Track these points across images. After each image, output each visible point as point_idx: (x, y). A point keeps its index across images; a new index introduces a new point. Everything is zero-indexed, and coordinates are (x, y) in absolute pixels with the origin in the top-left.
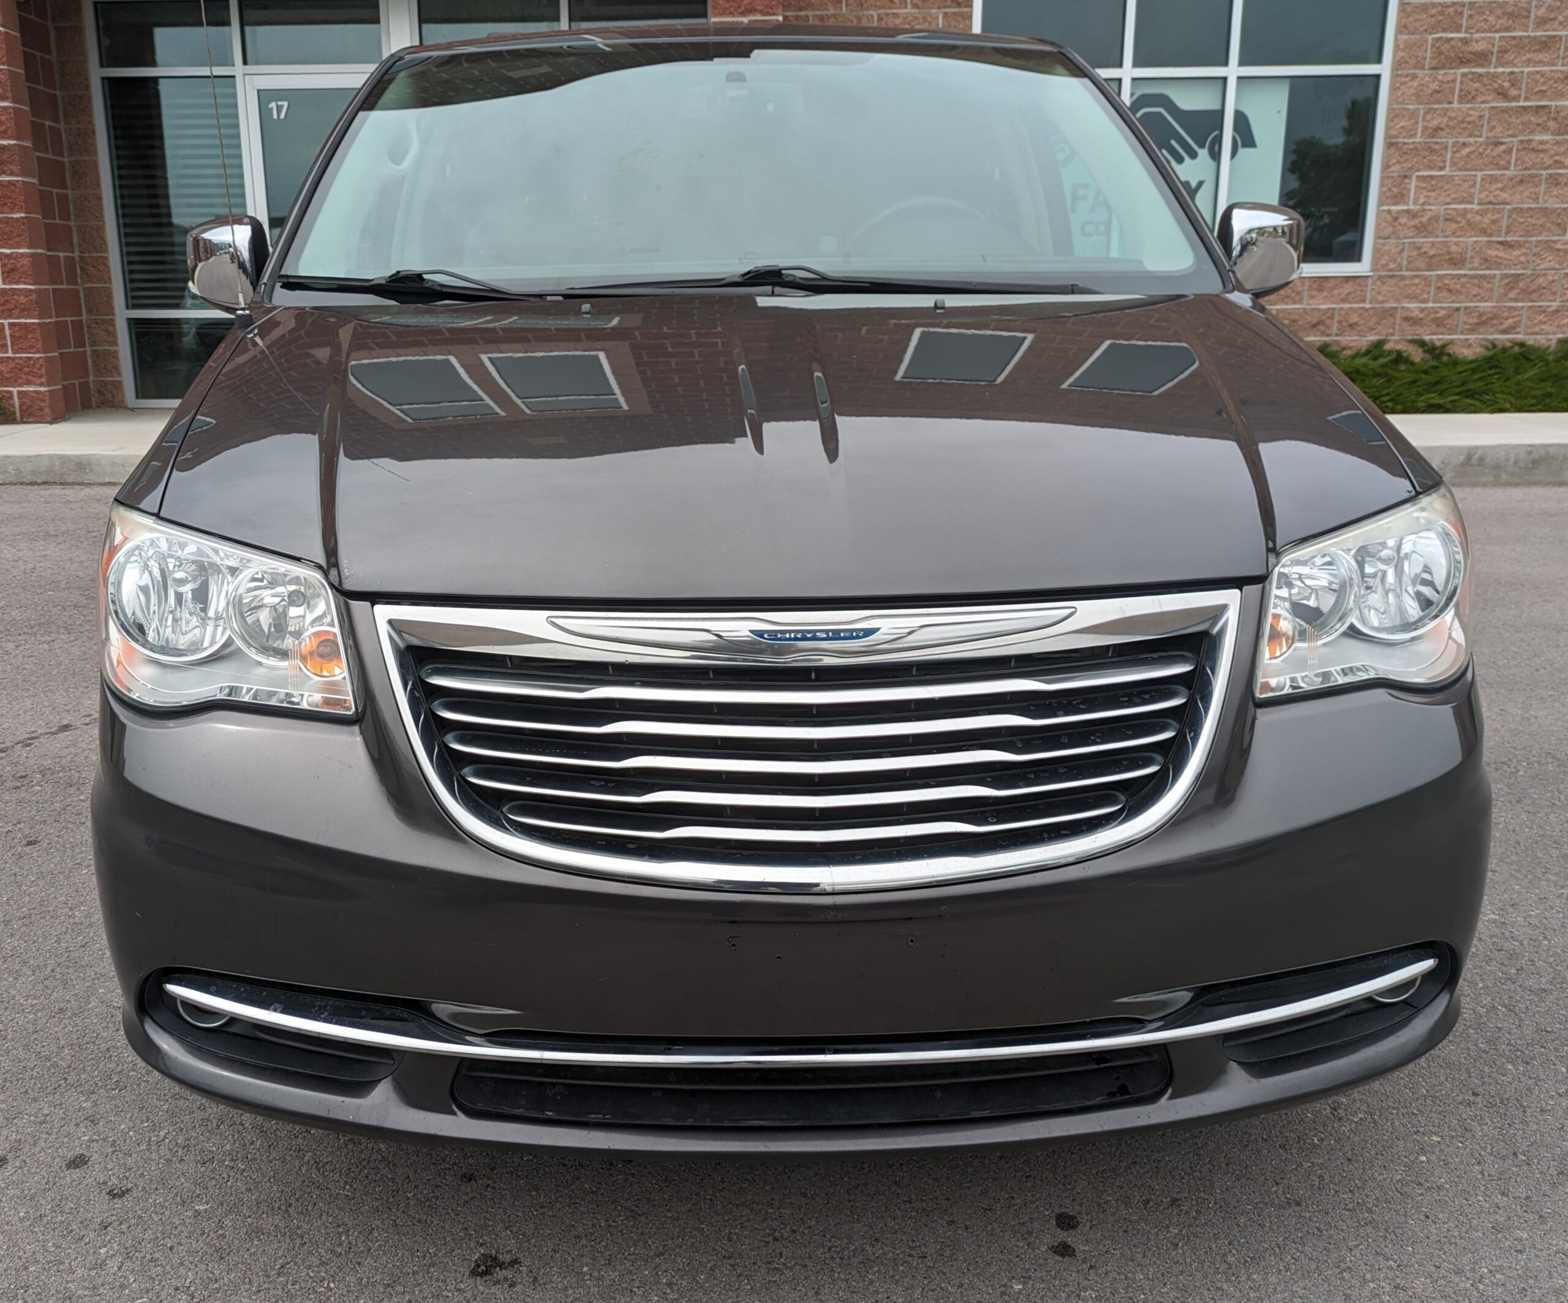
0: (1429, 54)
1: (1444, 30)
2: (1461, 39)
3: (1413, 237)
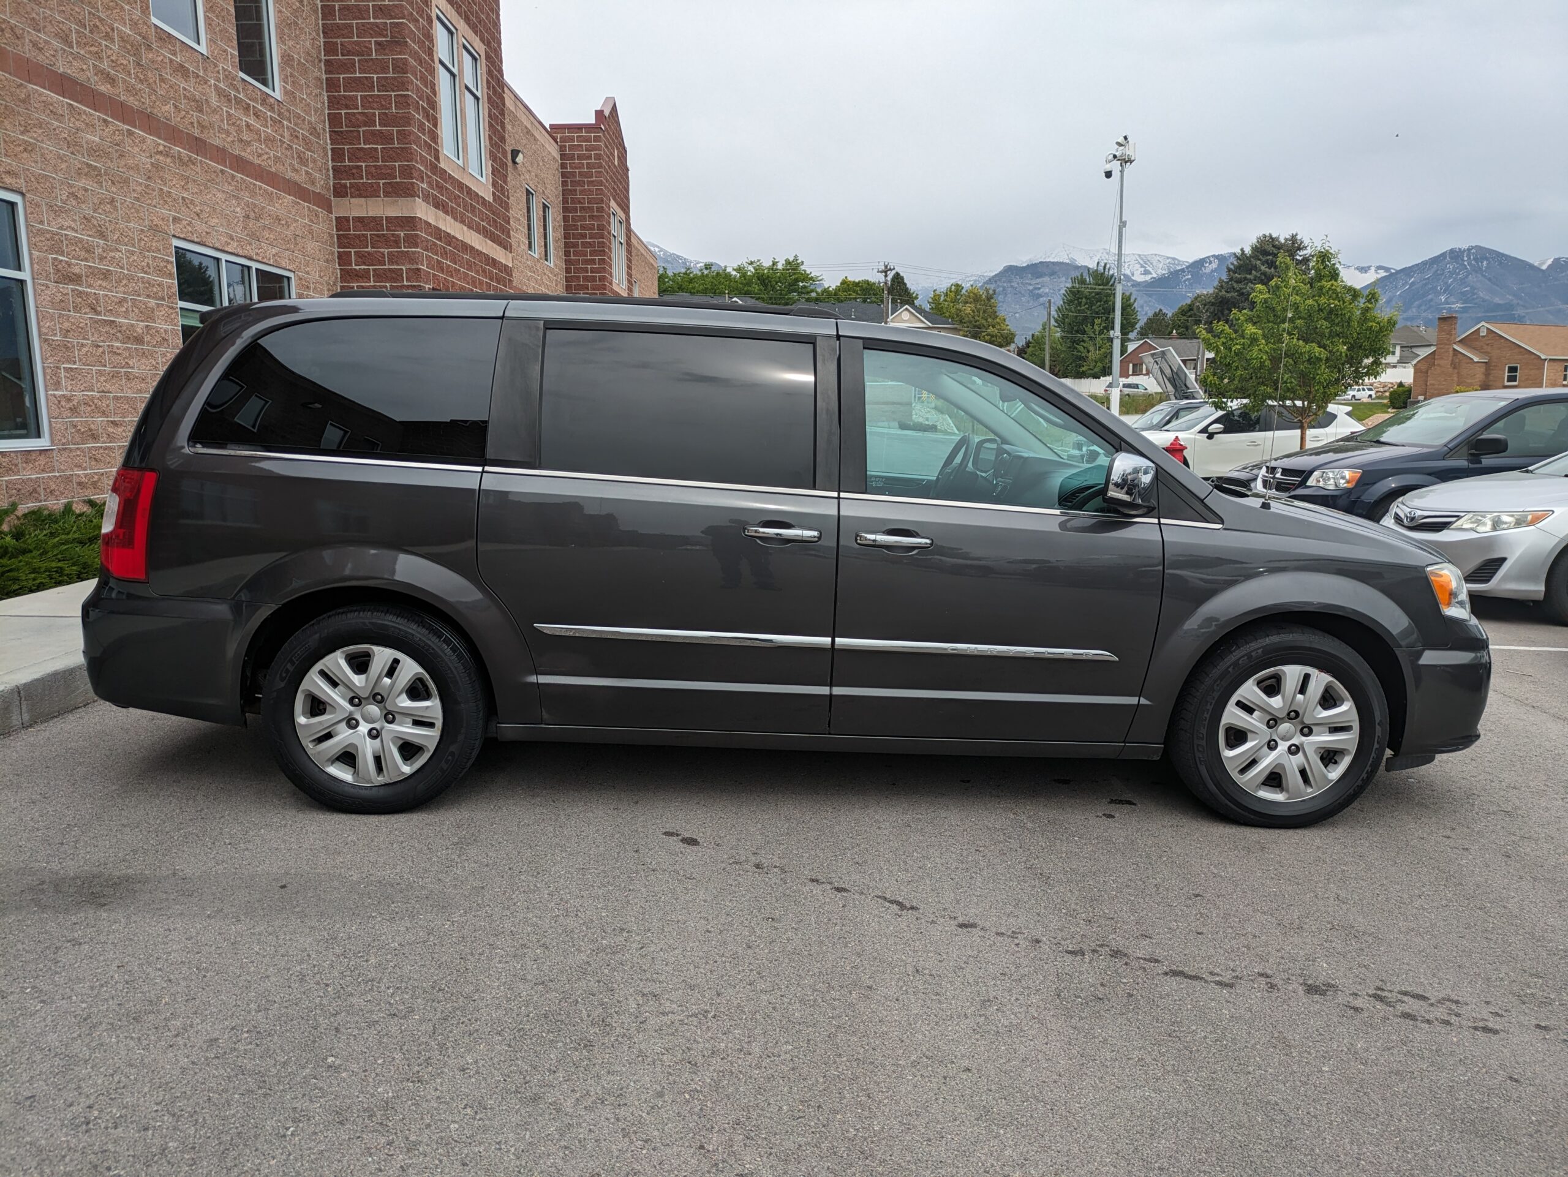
0: (52, 271)
1: (56, 253)
2: (66, 262)
3: (70, 417)
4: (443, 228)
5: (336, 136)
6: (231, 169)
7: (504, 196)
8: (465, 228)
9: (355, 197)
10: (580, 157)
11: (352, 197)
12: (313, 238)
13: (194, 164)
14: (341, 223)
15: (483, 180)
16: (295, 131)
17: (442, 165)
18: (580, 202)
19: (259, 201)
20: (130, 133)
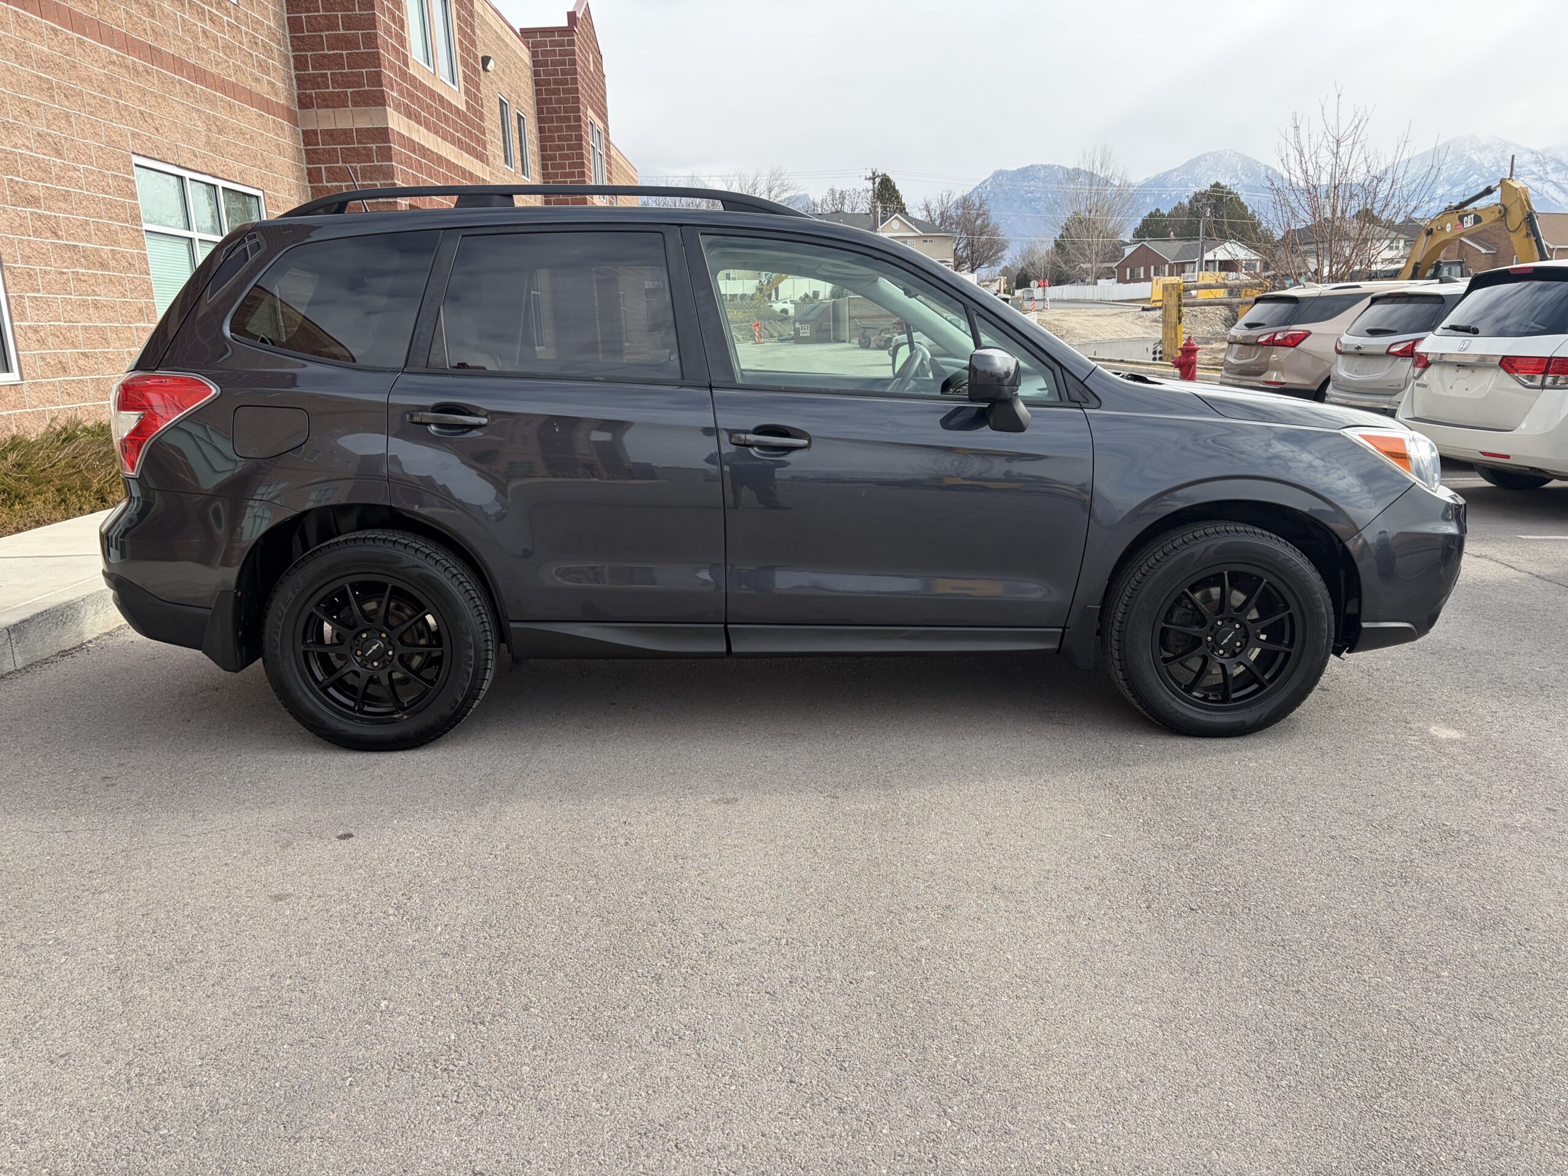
4: (417, 140)
5: (298, 43)
6: (189, 79)
7: (478, 105)
8: (440, 139)
9: (322, 108)
10: (554, 63)
11: (318, 107)
12: (280, 154)
13: (149, 74)
14: (309, 137)
15: (456, 89)
16: (254, 37)
17: (411, 71)
18: (556, 112)
19: (222, 115)
20: (81, 43)
